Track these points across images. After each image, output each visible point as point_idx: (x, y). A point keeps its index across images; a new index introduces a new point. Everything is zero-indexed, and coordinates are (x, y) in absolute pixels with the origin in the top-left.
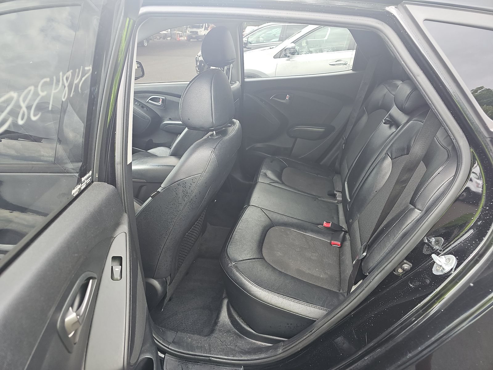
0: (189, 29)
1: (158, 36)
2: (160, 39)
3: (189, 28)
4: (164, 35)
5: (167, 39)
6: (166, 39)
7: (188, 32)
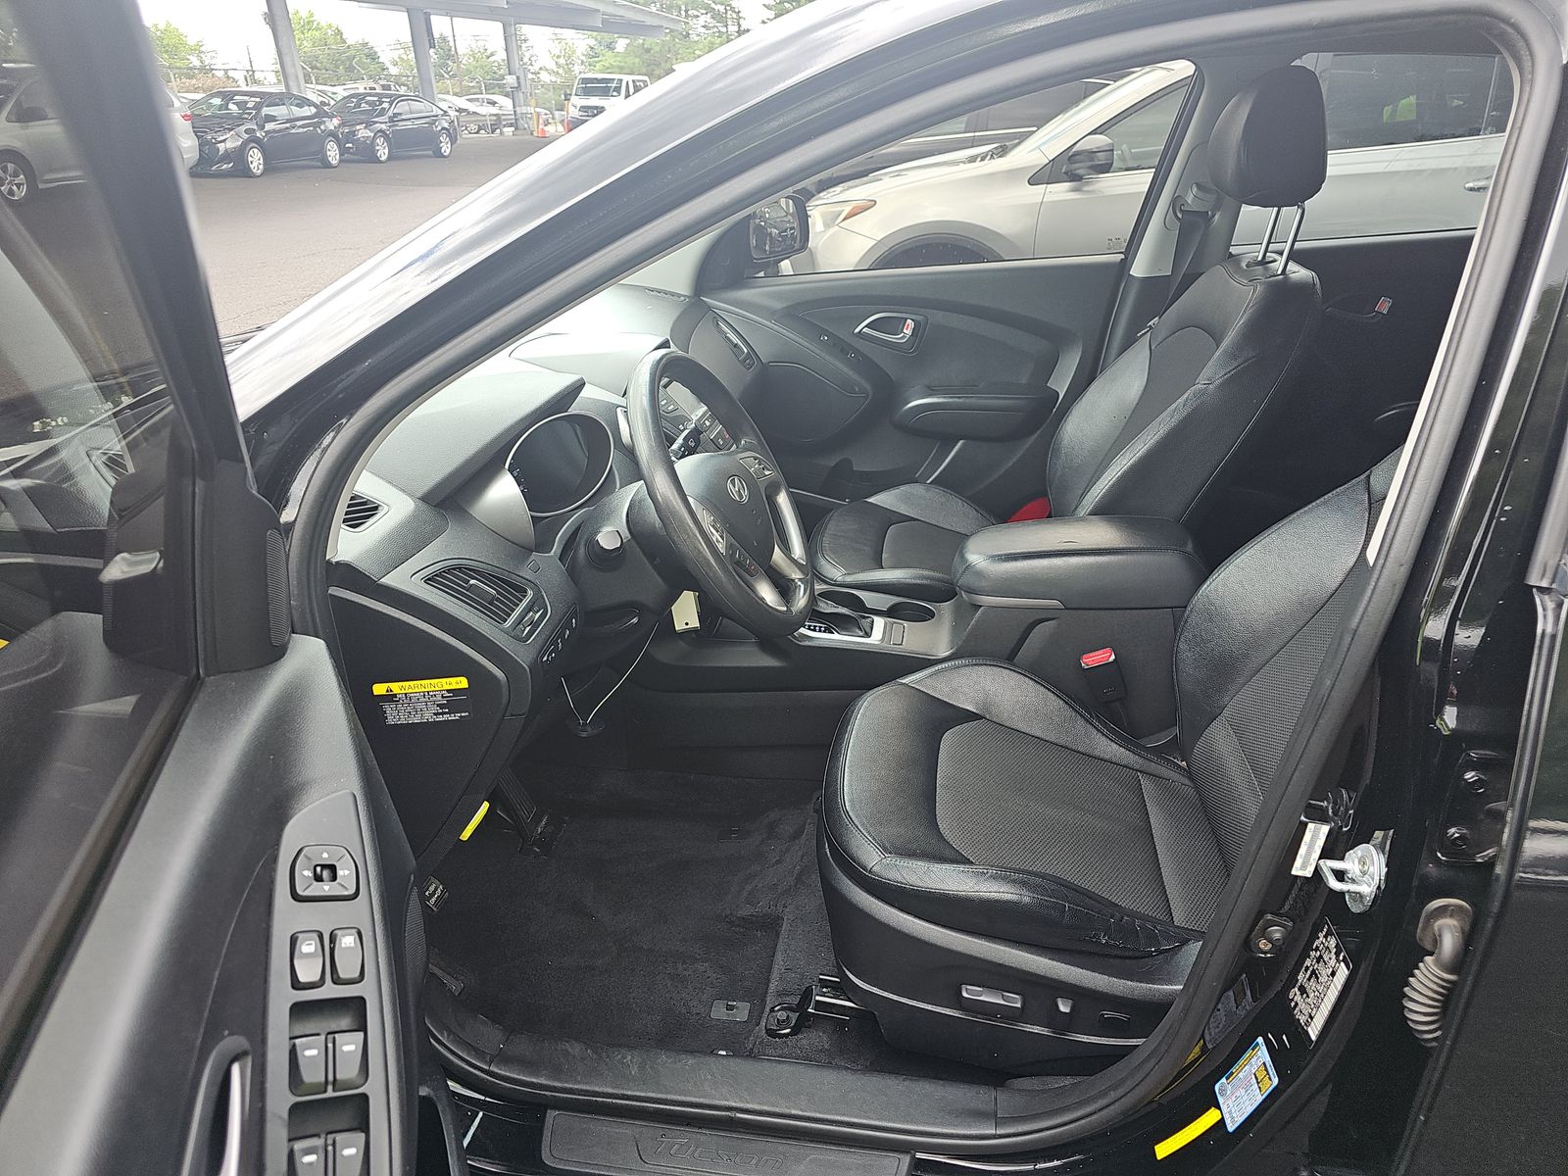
0: (574, 99)
1: (471, 122)
2: (477, 133)
3: (576, 95)
4: (495, 118)
5: (501, 133)
6: (498, 131)
7: (571, 108)
